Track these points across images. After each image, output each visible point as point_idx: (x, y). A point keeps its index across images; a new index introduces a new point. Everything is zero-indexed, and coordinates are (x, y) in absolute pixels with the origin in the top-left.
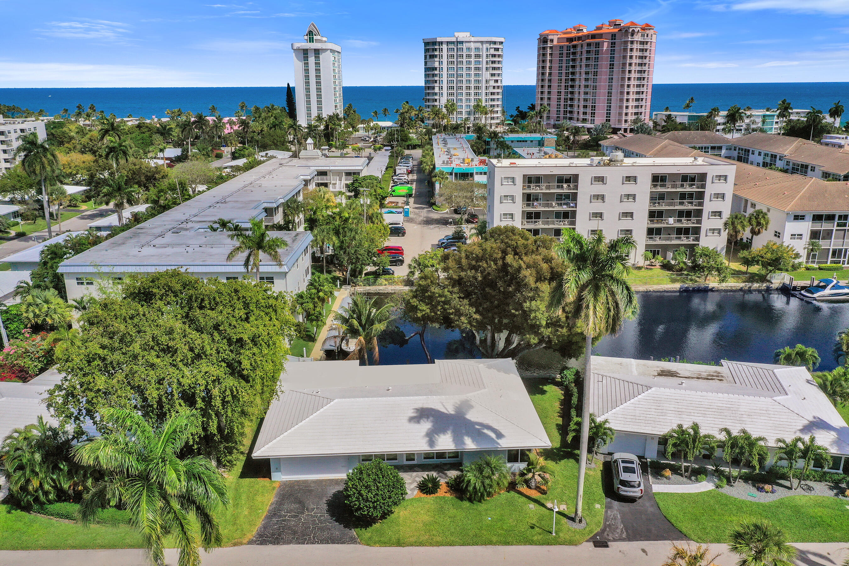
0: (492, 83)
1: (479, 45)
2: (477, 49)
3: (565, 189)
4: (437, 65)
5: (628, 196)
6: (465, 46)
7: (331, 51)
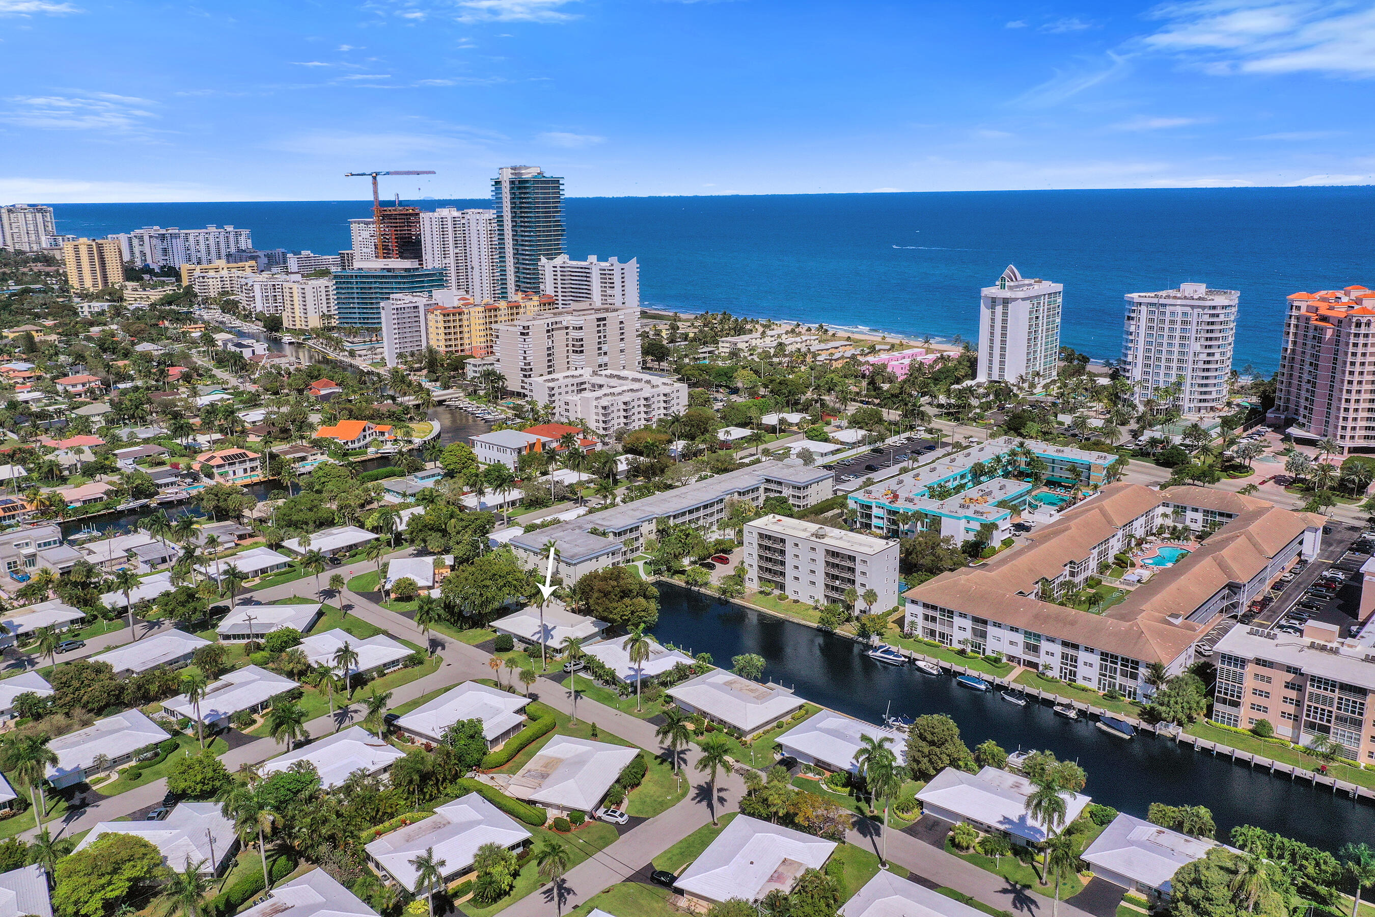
0: (1204, 357)
1: (1188, 310)
2: (1185, 314)
3: (780, 546)
4: (1132, 329)
5: (813, 560)
6: (1168, 310)
7: (1023, 299)
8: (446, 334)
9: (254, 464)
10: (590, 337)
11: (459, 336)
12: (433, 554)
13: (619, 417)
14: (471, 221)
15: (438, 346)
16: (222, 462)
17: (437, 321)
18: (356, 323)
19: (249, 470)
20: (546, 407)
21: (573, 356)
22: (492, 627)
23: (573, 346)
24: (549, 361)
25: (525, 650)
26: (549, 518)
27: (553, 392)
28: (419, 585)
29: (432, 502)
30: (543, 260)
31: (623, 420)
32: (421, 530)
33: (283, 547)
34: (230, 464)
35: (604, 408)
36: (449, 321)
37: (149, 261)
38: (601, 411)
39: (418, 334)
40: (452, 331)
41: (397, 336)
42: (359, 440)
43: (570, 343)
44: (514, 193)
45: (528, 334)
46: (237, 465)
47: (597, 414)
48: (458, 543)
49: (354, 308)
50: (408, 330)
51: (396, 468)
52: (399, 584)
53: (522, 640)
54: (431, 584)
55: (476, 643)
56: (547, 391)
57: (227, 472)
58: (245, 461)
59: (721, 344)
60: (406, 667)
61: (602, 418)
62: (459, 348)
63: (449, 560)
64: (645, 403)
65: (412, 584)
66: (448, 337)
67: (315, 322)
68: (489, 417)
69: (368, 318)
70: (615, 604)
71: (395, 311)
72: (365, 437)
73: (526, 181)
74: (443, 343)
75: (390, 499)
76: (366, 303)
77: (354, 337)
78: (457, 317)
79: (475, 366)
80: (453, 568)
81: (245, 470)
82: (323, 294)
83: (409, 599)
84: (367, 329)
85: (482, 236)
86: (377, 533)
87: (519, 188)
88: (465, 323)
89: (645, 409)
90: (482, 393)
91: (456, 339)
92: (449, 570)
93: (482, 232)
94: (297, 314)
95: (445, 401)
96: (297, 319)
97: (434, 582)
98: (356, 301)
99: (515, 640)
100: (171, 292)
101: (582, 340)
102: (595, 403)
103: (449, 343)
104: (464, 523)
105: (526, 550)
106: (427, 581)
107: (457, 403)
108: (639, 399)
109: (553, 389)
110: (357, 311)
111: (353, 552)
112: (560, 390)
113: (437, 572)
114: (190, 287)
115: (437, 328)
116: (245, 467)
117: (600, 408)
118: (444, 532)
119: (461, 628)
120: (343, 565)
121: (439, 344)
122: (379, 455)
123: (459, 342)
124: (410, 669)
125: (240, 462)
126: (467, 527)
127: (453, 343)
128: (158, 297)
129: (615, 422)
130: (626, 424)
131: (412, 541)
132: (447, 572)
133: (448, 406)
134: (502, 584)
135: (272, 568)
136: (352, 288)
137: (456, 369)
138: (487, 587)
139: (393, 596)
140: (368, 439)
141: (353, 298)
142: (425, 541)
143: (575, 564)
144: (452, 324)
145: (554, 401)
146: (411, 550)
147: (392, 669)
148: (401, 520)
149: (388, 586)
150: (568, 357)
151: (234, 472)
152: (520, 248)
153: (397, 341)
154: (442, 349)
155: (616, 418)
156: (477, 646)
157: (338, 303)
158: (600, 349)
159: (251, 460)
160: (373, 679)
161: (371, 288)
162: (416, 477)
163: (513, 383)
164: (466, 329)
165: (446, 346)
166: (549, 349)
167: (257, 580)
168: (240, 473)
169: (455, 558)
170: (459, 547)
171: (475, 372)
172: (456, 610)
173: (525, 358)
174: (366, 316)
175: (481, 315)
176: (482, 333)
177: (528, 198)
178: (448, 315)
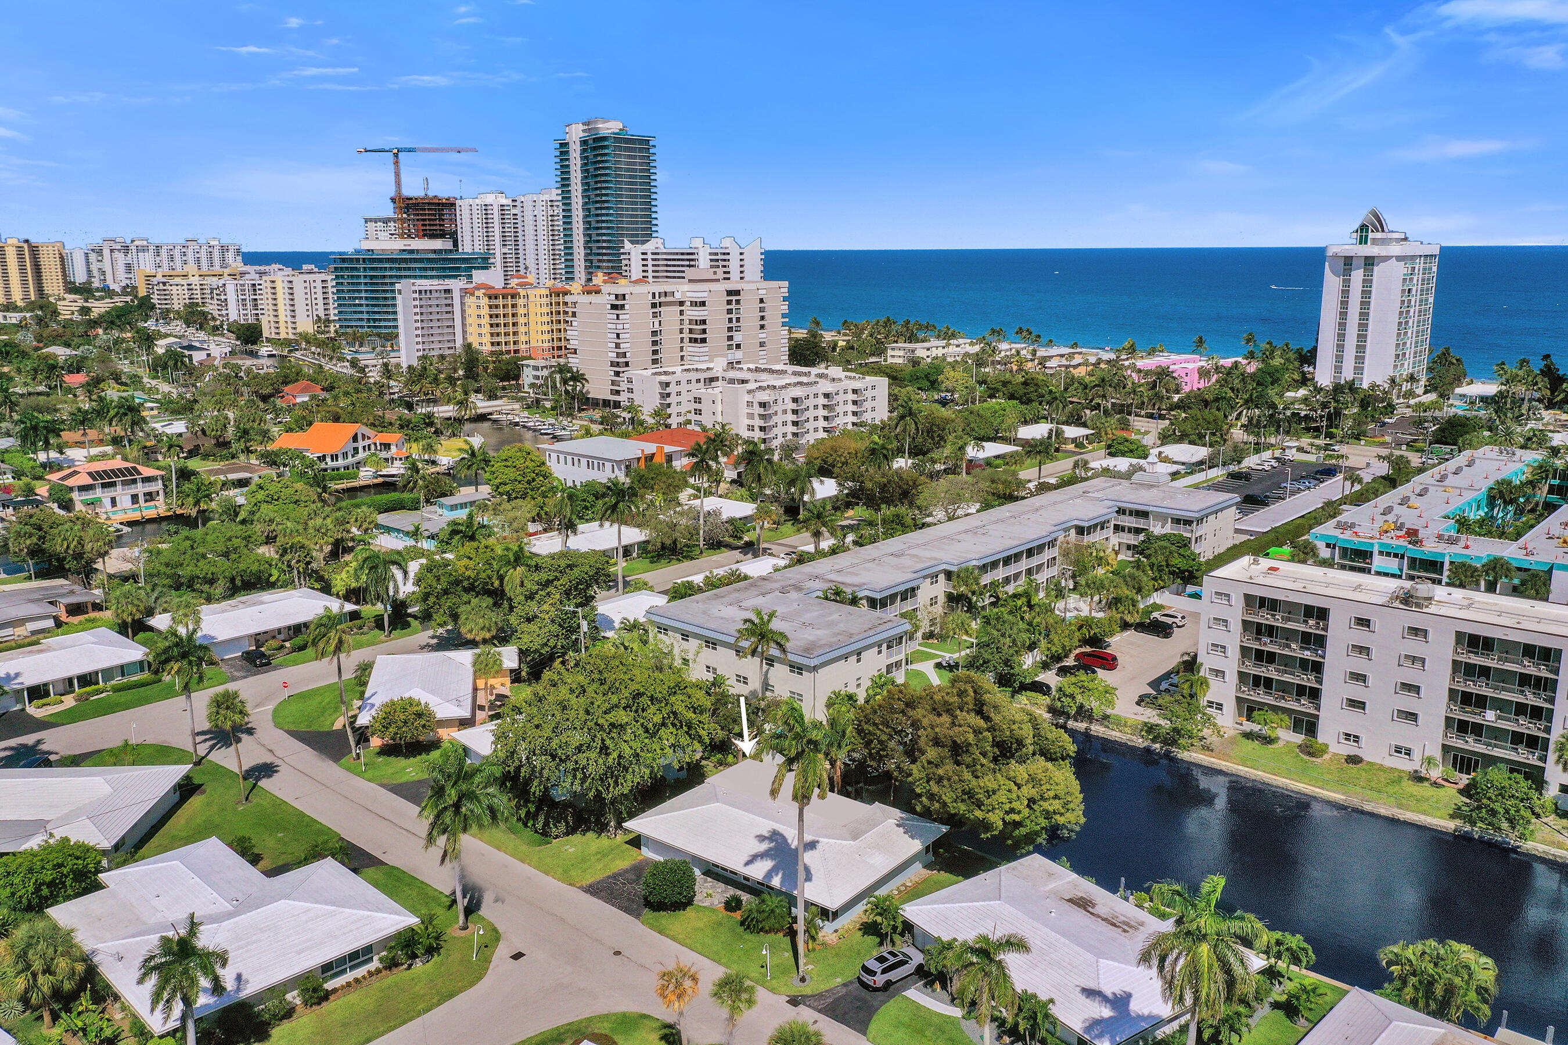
3: (1310, 626)
5: (1414, 659)
7: (1399, 258)
8: (492, 325)
9: (152, 487)
10: (716, 317)
11: (511, 329)
12: (472, 644)
13: (784, 424)
14: (525, 205)
15: (481, 344)
16: (89, 481)
17: (479, 307)
18: (362, 327)
19: (141, 499)
20: (657, 414)
21: (690, 349)
22: (626, 831)
23: (691, 331)
24: (655, 352)
25: (733, 904)
26: (720, 572)
27: (668, 390)
28: (440, 715)
29: (472, 538)
30: (628, 246)
31: (790, 429)
32: (446, 592)
33: (151, 629)
34: (104, 486)
35: (763, 405)
36: (497, 307)
37: (110, 281)
38: (758, 410)
39: (450, 330)
40: (502, 321)
41: (419, 332)
42: (345, 455)
43: (686, 327)
44: (587, 158)
45: (622, 307)
46: (119, 487)
47: (751, 416)
48: (529, 620)
49: (361, 305)
50: (435, 324)
51: (406, 495)
52: (388, 717)
53: (716, 873)
54: (466, 713)
55: (589, 880)
56: (658, 389)
57: (99, 500)
58: (134, 481)
59: (890, 352)
60: (391, 964)
61: (758, 422)
62: (512, 347)
63: (509, 657)
64: (825, 401)
65: (421, 714)
66: (496, 330)
67: (306, 325)
68: (563, 432)
69: (380, 320)
70: (988, 781)
71: (417, 295)
72: (356, 450)
73: (604, 139)
74: (487, 339)
75: (386, 543)
76: (377, 298)
77: (361, 345)
78: (510, 301)
79: (536, 368)
80: (516, 677)
81: (135, 498)
82: (319, 291)
83: (415, 748)
84: (379, 335)
85: (540, 223)
86: (357, 603)
87: (594, 149)
88: (521, 311)
89: (825, 413)
90: (548, 405)
91: (506, 334)
92: (507, 681)
93: (540, 218)
94: (282, 318)
95: (491, 414)
96: (282, 325)
97: (476, 707)
98: (363, 295)
99: (697, 872)
100: (121, 305)
101: (704, 322)
102: (747, 398)
103: (496, 339)
104: (544, 576)
105: (685, 636)
106: (459, 703)
107: (510, 417)
108: (816, 396)
109: (667, 384)
110: (364, 309)
111: (299, 640)
112: (678, 388)
113: (480, 684)
114: (148, 298)
115: (479, 316)
116: (133, 491)
117: (756, 405)
118: (498, 596)
119: (545, 833)
120: (275, 668)
121: (482, 343)
122: (380, 480)
123: (511, 338)
124: (400, 974)
125: (125, 483)
126: (549, 583)
127: (502, 339)
128: (103, 310)
129: (779, 431)
130: (795, 435)
131: (426, 617)
132: (503, 685)
133: (495, 421)
134: (657, 719)
135: (108, 673)
136: (359, 277)
137: (506, 377)
138: (622, 727)
139: (376, 742)
140: (361, 455)
141: (359, 291)
142: (455, 617)
143: (815, 669)
144: (501, 311)
145: (669, 405)
146: (425, 636)
147: (349, 976)
148: (405, 573)
149: (363, 720)
150: (682, 348)
151: (113, 501)
152: (595, 232)
153: (420, 339)
154: (487, 348)
155: (780, 424)
156: (593, 890)
157: (339, 298)
158: (730, 338)
159: (147, 480)
160: (289, 1013)
161: (384, 277)
162: (441, 506)
163: (598, 388)
164: (522, 320)
165: (492, 344)
166: (654, 333)
167: (69, 701)
168: (125, 501)
169: (522, 653)
170: (532, 627)
171: (537, 377)
172: (535, 788)
173: (617, 346)
174: (377, 317)
175: (545, 300)
176: (546, 328)
177: (606, 161)
178: (496, 298)
